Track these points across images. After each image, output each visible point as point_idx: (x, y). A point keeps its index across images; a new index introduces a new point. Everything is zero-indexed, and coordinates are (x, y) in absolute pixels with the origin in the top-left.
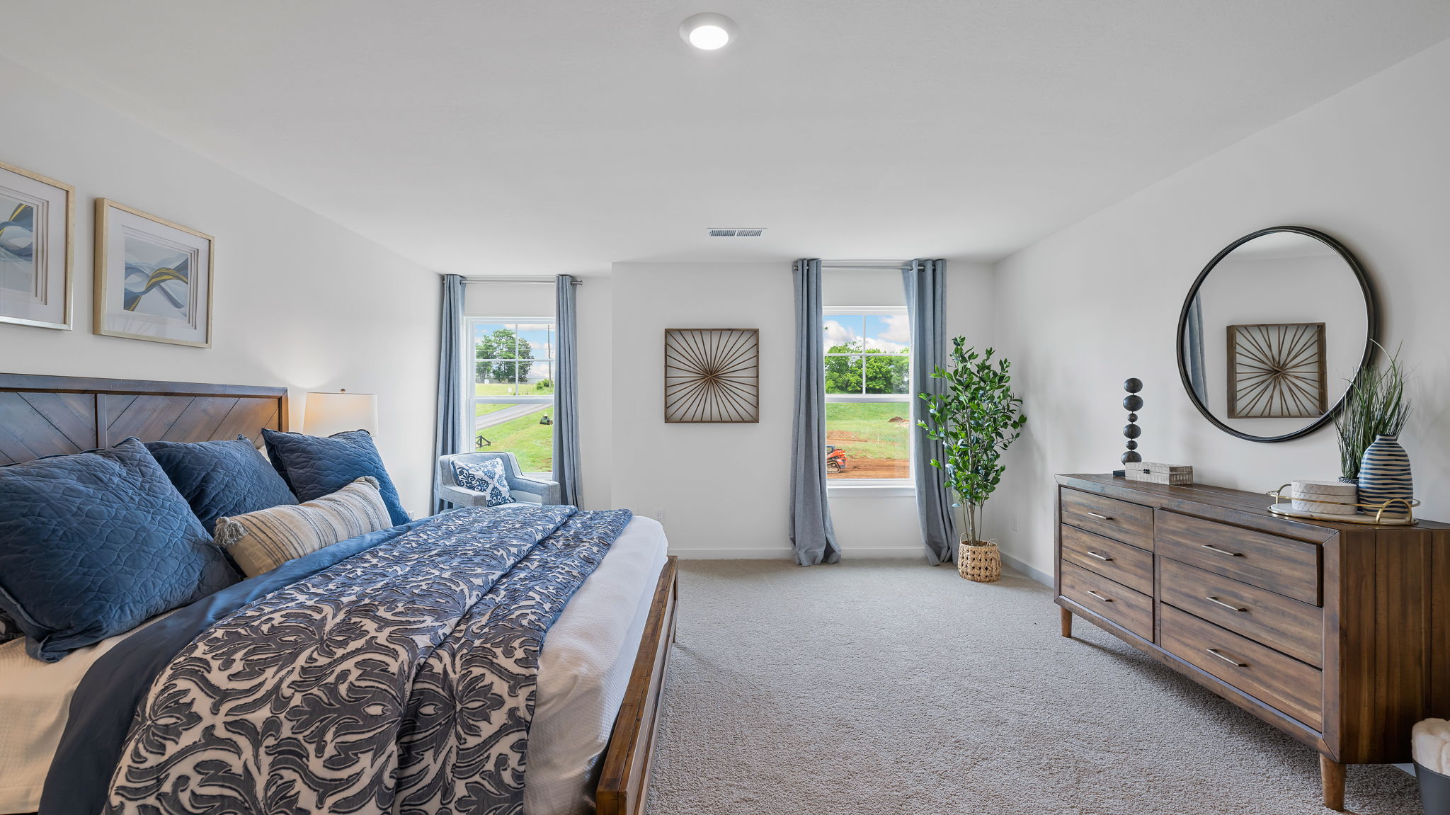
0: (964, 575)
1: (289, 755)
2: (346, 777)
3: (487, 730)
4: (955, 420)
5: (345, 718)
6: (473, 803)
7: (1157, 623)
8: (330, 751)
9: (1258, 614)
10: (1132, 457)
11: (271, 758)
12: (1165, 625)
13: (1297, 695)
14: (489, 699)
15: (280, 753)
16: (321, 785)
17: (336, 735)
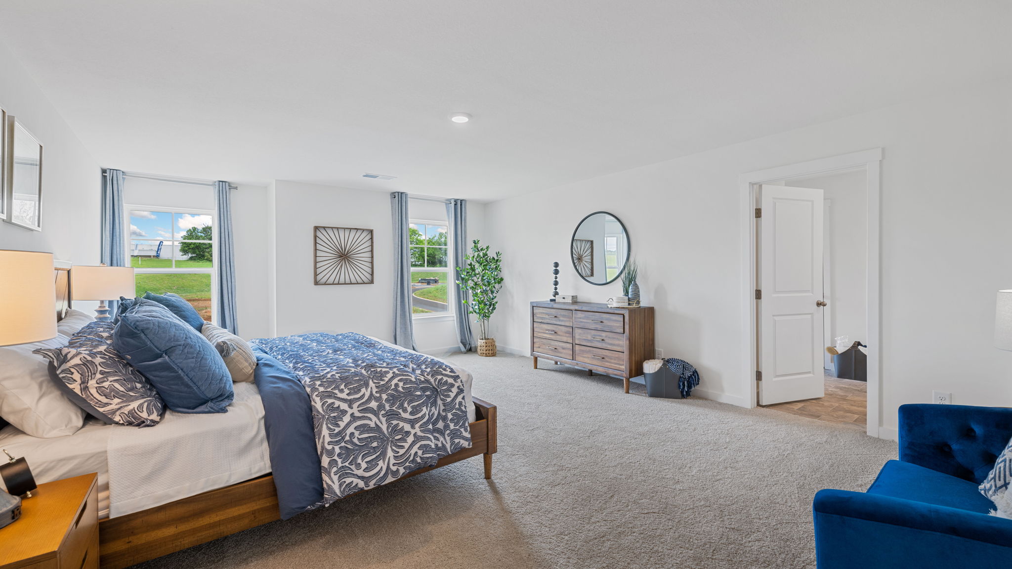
0: (482, 355)
1: (391, 415)
2: (420, 416)
3: (452, 395)
4: (473, 280)
5: (409, 398)
6: (455, 419)
7: (574, 352)
8: (409, 409)
9: (607, 340)
10: (556, 294)
11: (385, 418)
12: (577, 352)
13: (618, 362)
14: (449, 385)
15: (388, 415)
16: (411, 422)
17: (409, 405)
